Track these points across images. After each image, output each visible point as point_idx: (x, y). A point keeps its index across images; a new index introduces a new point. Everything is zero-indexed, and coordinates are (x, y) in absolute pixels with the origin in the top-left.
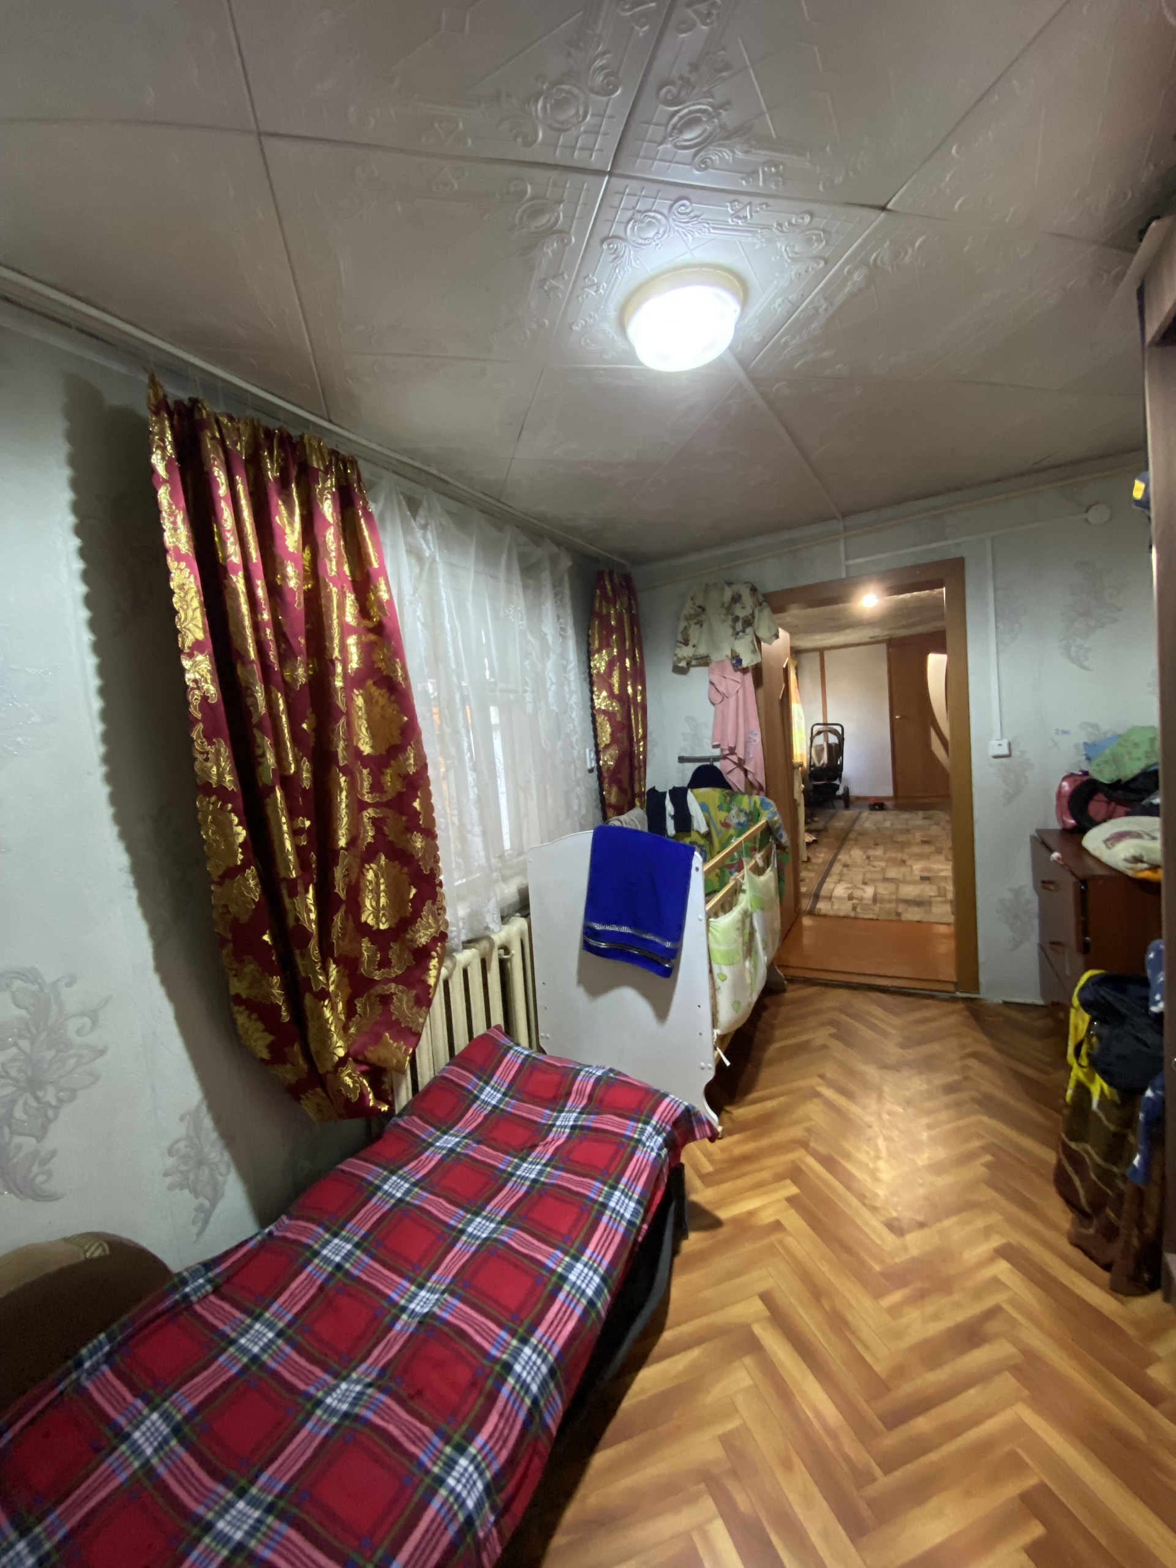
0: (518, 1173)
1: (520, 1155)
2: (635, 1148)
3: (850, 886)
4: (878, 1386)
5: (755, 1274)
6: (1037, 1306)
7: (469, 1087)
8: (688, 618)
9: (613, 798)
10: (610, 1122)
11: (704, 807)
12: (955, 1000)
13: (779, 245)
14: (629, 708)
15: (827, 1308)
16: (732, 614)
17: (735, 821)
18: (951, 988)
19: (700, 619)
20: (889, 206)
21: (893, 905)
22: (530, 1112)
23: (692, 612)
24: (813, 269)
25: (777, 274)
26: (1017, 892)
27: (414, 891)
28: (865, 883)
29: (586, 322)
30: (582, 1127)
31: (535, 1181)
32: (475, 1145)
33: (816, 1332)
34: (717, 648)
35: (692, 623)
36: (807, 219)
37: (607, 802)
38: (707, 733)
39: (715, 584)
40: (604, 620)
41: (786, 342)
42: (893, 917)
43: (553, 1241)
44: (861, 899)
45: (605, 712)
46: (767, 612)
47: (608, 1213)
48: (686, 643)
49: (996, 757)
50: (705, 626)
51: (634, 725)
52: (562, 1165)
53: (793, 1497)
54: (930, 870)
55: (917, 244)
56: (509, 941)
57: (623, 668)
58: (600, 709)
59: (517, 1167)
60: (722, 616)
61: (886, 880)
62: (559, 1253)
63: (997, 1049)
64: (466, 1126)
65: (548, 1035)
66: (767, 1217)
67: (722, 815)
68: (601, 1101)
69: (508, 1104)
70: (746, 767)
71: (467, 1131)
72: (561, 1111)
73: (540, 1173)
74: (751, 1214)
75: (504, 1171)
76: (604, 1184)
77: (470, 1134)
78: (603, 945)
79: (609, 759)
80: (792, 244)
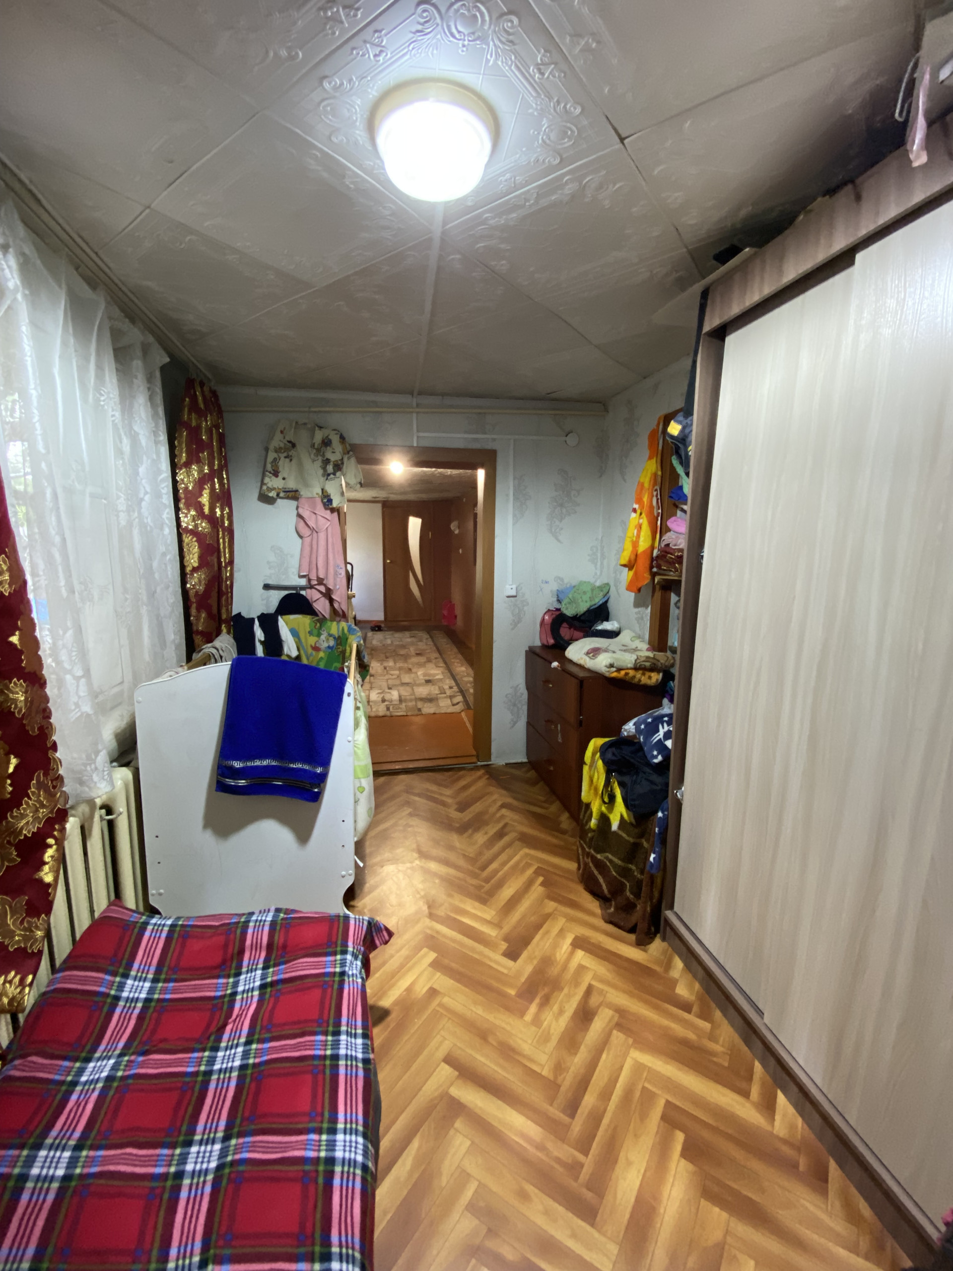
0: (217, 1067)
1: (210, 1045)
2: (342, 983)
3: (380, 691)
4: (551, 1087)
5: (433, 1044)
6: (608, 974)
7: (103, 989)
8: (278, 450)
9: (201, 623)
10: (305, 966)
11: (294, 633)
12: (477, 768)
13: (545, 121)
14: (218, 531)
15: (495, 1043)
16: (323, 455)
17: (325, 645)
18: (474, 759)
19: (290, 454)
20: (626, 141)
21: (414, 703)
22: (196, 989)
23: (282, 445)
24: (549, 161)
25: (524, 149)
26: (516, 688)
27: (14, 761)
28: (390, 688)
29: (342, 84)
30: (273, 984)
31: (243, 1067)
32: (141, 1059)
33: (496, 1068)
34: (307, 485)
35: (282, 456)
36: (578, 110)
37: (195, 628)
38: (294, 563)
39: (305, 424)
40: (194, 432)
41: (487, 218)
42: (416, 712)
43: (300, 1126)
44: (391, 701)
45: (194, 533)
46: (353, 460)
47: (342, 1063)
48: (276, 474)
49: (508, 597)
50: (294, 461)
51: (222, 550)
52: (267, 1035)
53: (541, 1221)
54: (429, 675)
55: (617, 186)
56: (112, 798)
57: (213, 489)
58: (186, 528)
59: (212, 1061)
60: (312, 456)
61: (403, 684)
62: (313, 1136)
63: (515, 798)
64: (115, 1039)
65: (162, 891)
66: (421, 989)
67: (312, 640)
68: (284, 947)
69: (164, 991)
70: (334, 597)
71: (121, 1044)
72: (238, 974)
73: (246, 1055)
74: (409, 990)
75: (196, 1074)
76: (326, 1034)
77: (127, 1046)
78: (242, 782)
79: (196, 582)
80: (553, 127)
